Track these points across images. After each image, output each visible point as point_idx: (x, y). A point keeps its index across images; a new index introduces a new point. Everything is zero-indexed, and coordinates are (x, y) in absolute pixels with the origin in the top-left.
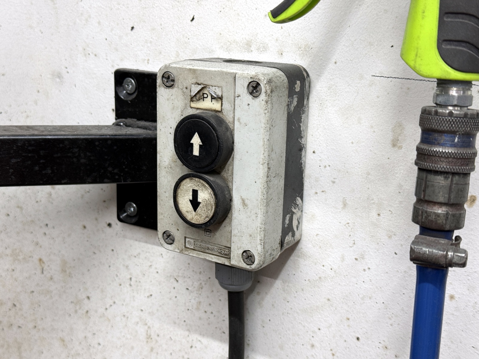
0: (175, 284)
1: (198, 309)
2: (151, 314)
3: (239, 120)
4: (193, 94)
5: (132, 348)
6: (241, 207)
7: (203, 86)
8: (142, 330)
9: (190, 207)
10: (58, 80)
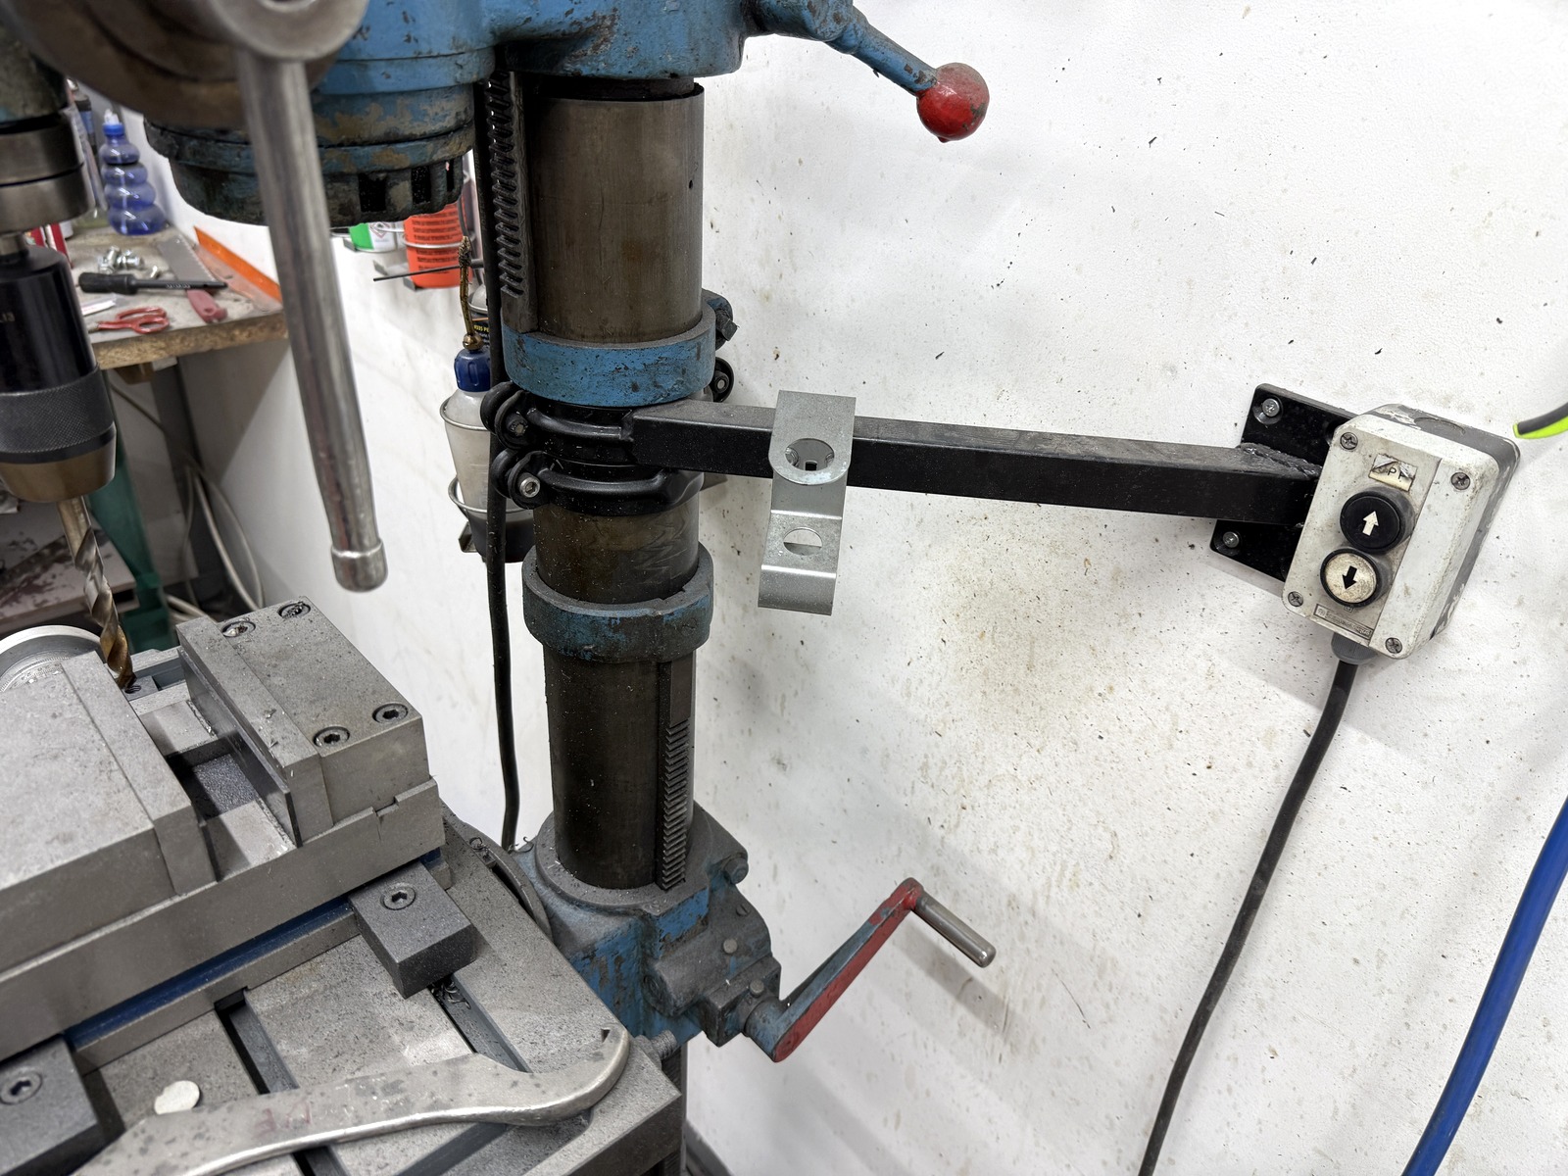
0: (1263, 630)
1: (1285, 662)
2: (1221, 652)
3: (1429, 507)
4: (1377, 464)
5: (1185, 679)
6: (1402, 595)
7: (1393, 460)
8: (1203, 666)
9: (1341, 582)
10: (1169, 373)
